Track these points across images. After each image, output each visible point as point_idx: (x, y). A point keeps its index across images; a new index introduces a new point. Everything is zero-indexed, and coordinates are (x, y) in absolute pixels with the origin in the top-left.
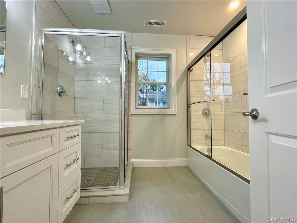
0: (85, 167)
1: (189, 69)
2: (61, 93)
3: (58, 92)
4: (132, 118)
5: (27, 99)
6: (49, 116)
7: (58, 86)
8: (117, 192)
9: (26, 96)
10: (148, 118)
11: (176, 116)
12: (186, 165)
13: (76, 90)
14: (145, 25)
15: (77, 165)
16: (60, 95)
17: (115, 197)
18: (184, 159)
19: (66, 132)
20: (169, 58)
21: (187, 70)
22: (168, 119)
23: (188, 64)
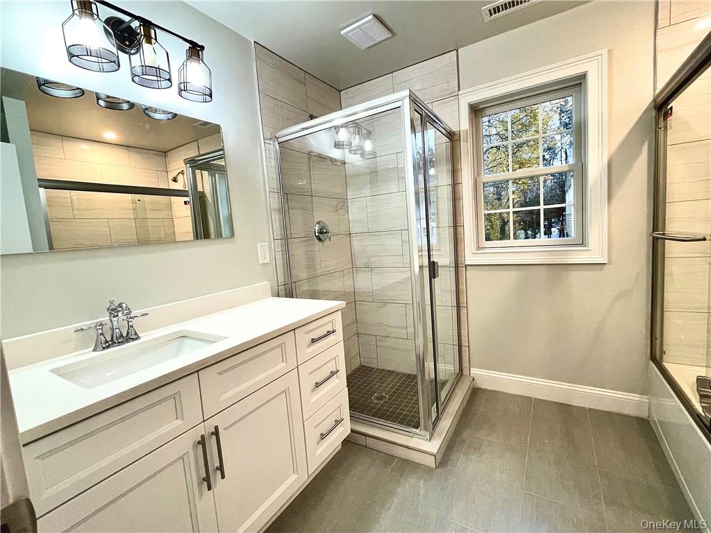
0: (380, 367)
1: (662, 107)
2: (322, 234)
3: (317, 234)
4: (468, 272)
5: (268, 263)
6: (306, 281)
7: (315, 223)
8: (414, 442)
9: (267, 260)
10: (513, 274)
11: (606, 266)
12: (644, 415)
13: (350, 219)
14: (487, 18)
15: (338, 381)
16: (319, 239)
17: (410, 451)
18: (635, 397)
19: (307, 333)
20: (581, 84)
21: (654, 112)
22: (575, 276)
23: (660, 86)
